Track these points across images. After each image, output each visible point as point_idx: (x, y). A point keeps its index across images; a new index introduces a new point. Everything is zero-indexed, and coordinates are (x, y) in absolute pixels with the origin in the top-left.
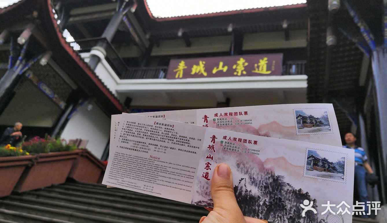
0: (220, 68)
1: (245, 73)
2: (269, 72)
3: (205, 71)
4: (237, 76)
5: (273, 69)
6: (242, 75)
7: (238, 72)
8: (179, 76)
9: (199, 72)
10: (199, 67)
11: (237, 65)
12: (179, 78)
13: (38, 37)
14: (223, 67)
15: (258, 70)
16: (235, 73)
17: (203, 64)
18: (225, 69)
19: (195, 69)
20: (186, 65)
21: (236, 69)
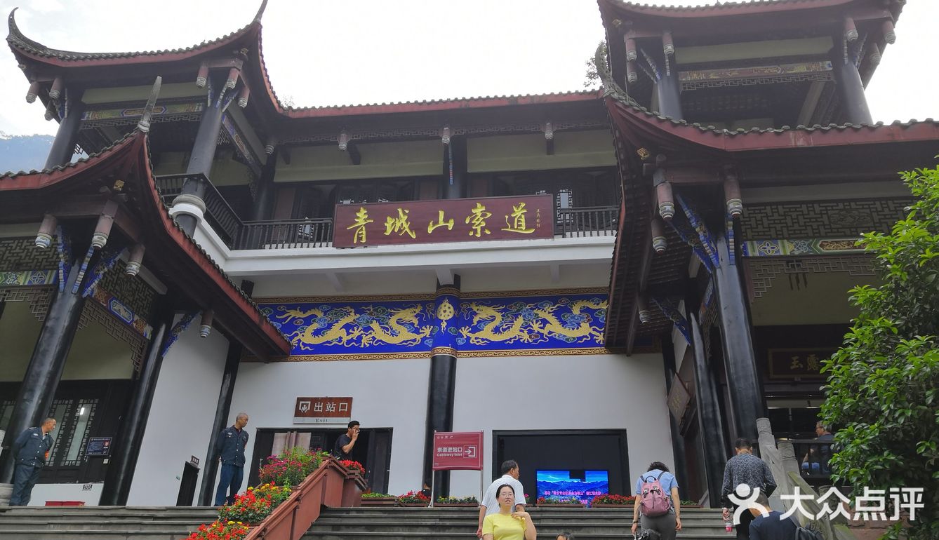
0: (441, 223)
1: (488, 232)
2: (532, 231)
3: (411, 228)
4: (474, 239)
5: (538, 225)
6: (484, 237)
7: (475, 231)
8: (359, 239)
9: (400, 231)
10: (399, 222)
11: (473, 217)
12: (359, 244)
13: (121, 225)
14: (446, 220)
15: (513, 227)
16: (471, 234)
17: (404, 213)
18: (451, 225)
19: (390, 225)
20: (370, 215)
21: (471, 224)
